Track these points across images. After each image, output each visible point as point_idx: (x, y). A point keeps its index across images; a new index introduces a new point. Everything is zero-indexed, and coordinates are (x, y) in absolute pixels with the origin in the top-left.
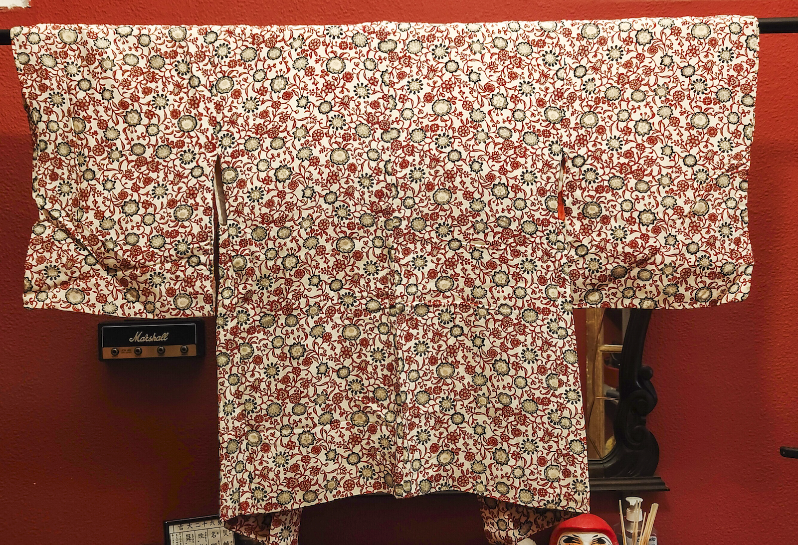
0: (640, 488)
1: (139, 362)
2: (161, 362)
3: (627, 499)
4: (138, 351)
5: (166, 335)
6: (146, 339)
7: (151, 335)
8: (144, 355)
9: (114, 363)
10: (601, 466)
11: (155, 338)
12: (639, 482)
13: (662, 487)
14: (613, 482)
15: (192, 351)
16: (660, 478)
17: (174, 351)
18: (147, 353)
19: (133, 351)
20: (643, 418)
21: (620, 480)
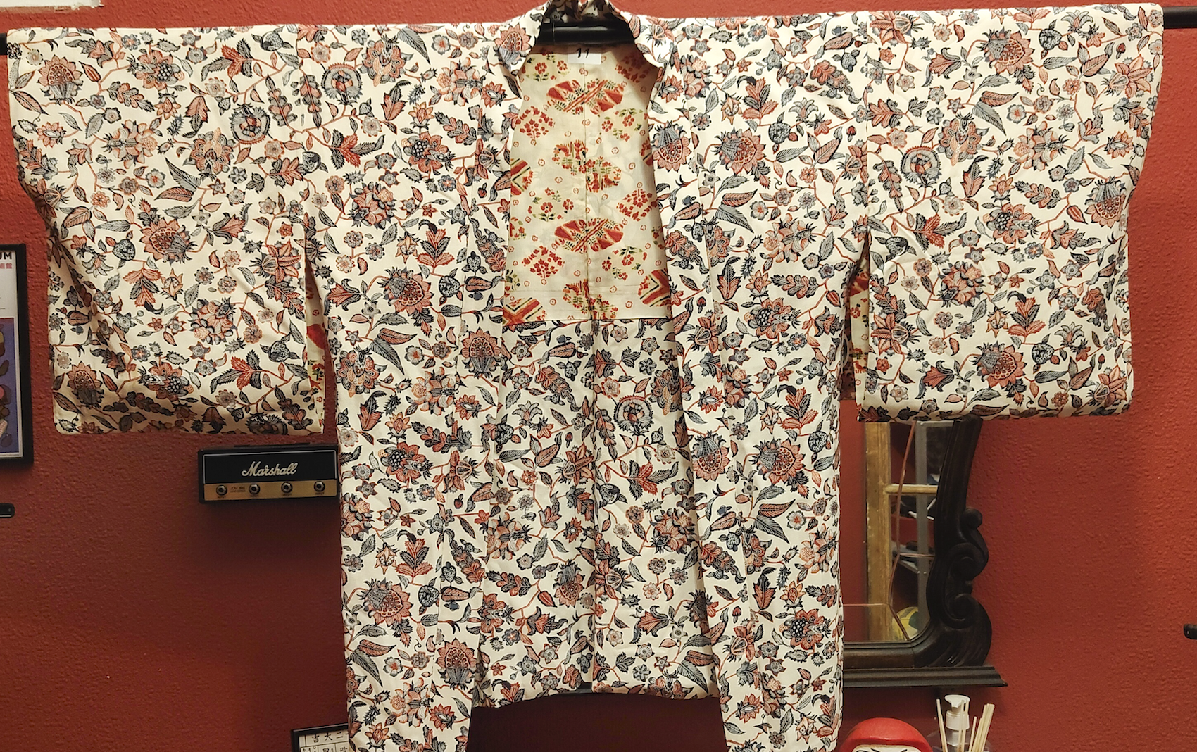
0: (964, 682)
1: (255, 504)
2: (288, 502)
3: (948, 698)
4: (254, 489)
5: (293, 466)
6: (265, 472)
7: (272, 466)
8: (262, 495)
9: (221, 506)
10: (910, 652)
11: (278, 471)
12: (965, 673)
13: (995, 681)
14: (928, 674)
15: (330, 488)
16: (993, 668)
17: (305, 489)
18: (269, 491)
19: (247, 489)
20: (969, 583)
21: (937, 670)
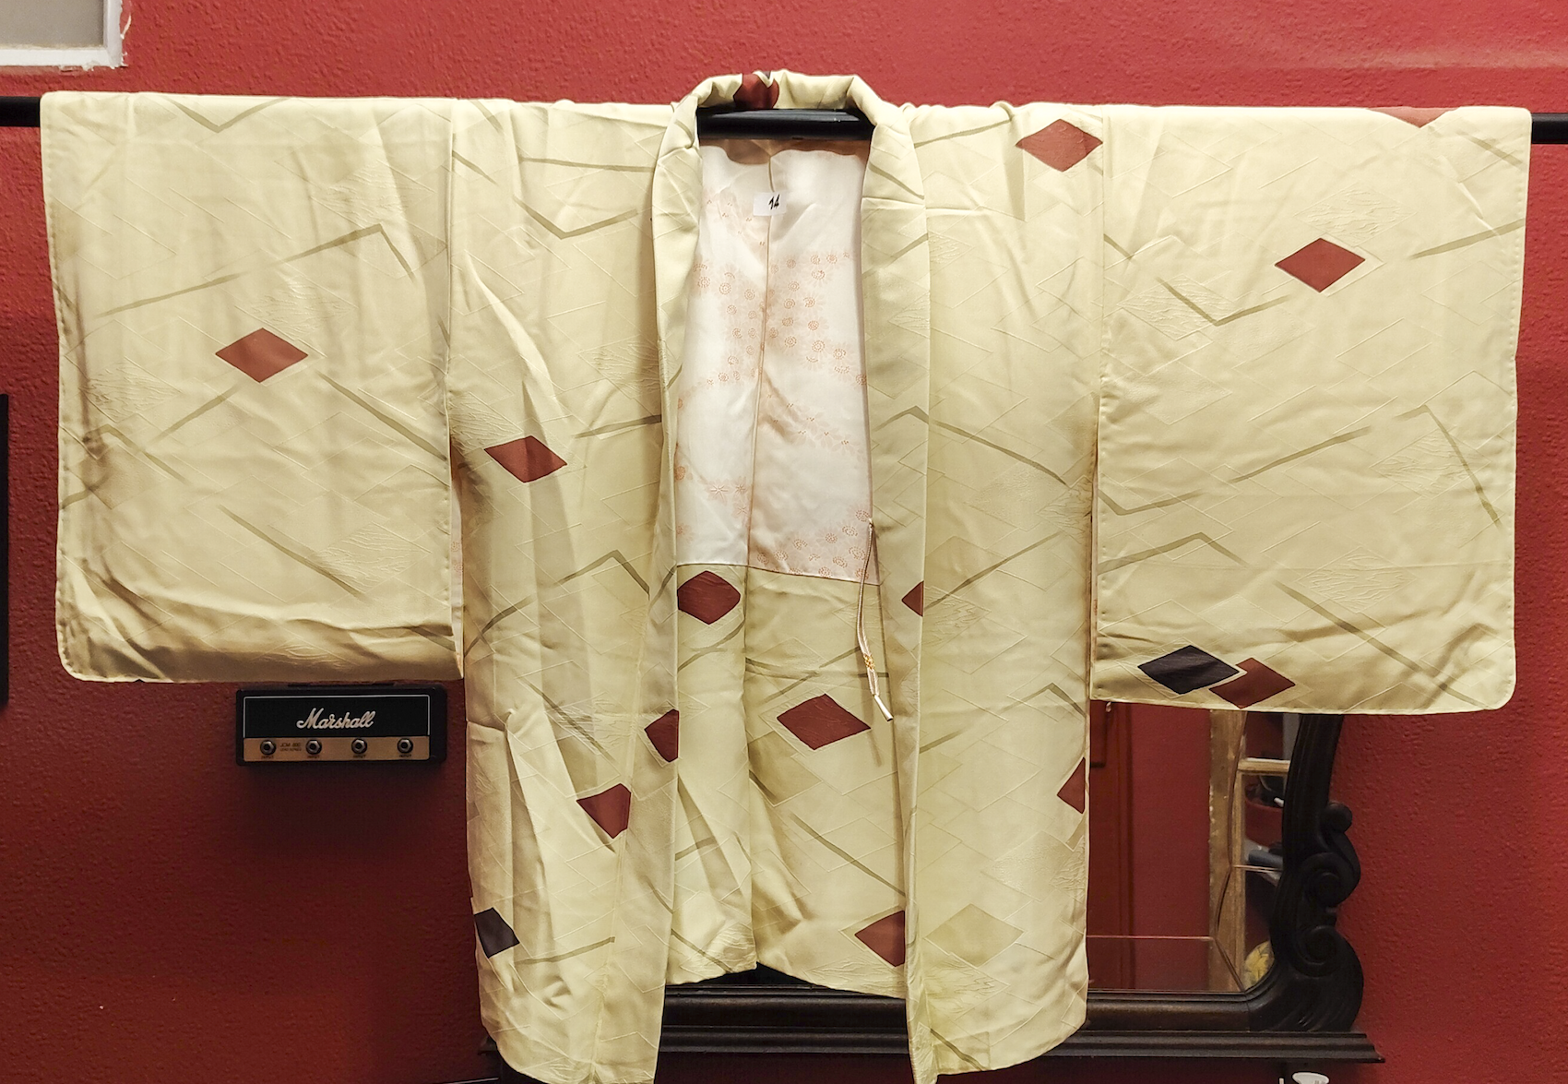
0: (1321, 1056)
1: (315, 768)
2: (359, 768)
3: (1296, 1077)
4: (313, 746)
5: (369, 716)
6: (330, 723)
7: (339, 715)
8: (326, 755)
9: (266, 768)
10: (1243, 1008)
11: (347, 722)
12: (1322, 1041)
13: (1368, 1055)
14: (1268, 1042)
15: (421, 748)
16: (1365, 1036)
17: (384, 749)
18: (334, 751)
19: (304, 748)
20: (1331, 911)
21: (1281, 1036)
